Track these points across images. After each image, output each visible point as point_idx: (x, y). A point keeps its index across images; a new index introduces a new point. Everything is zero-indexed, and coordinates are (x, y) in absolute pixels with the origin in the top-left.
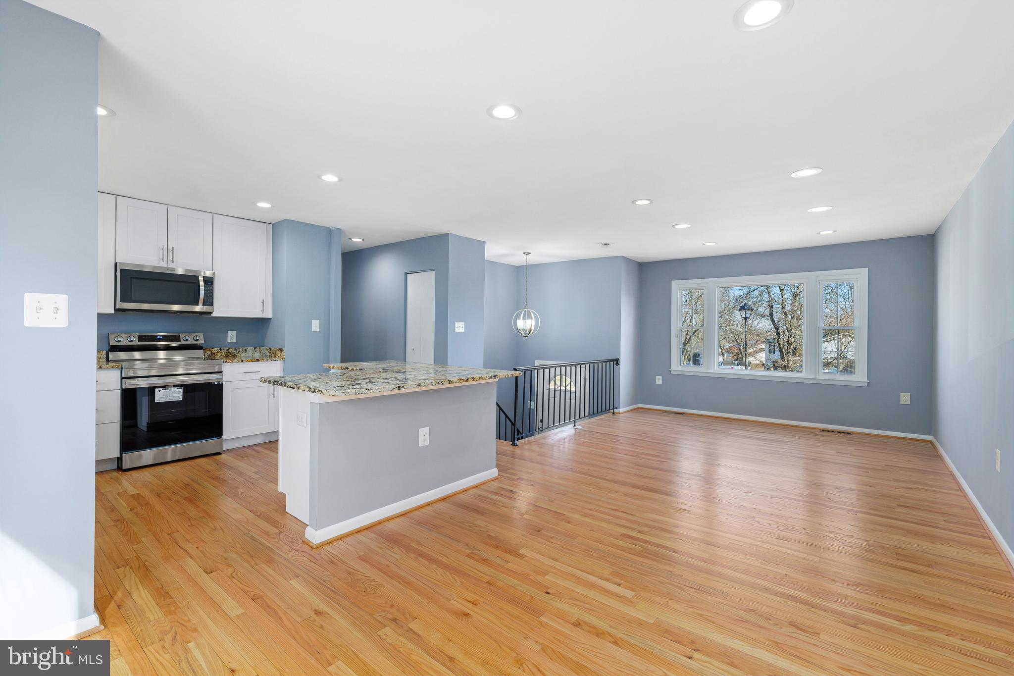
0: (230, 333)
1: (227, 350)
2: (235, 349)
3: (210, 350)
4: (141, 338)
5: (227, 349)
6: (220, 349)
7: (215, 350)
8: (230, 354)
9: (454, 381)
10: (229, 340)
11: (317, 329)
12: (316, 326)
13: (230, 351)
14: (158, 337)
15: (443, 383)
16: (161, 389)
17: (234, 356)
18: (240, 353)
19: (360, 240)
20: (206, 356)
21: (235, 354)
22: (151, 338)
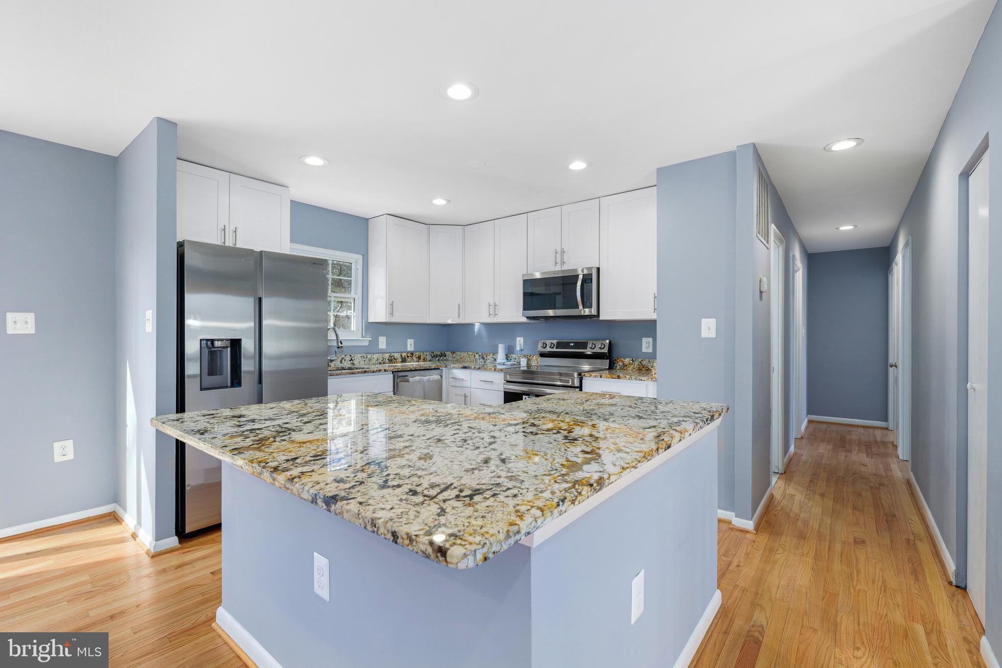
0: (643, 341)
1: (640, 362)
2: (649, 361)
3: (622, 362)
4: (559, 345)
5: (640, 360)
6: (632, 360)
7: (627, 361)
8: (643, 367)
10: (644, 350)
11: (712, 334)
12: (708, 328)
13: (644, 363)
14: (571, 344)
16: (527, 397)
17: (648, 370)
18: (653, 367)
19: (855, 143)
20: (618, 367)
21: (649, 367)
22: (566, 345)
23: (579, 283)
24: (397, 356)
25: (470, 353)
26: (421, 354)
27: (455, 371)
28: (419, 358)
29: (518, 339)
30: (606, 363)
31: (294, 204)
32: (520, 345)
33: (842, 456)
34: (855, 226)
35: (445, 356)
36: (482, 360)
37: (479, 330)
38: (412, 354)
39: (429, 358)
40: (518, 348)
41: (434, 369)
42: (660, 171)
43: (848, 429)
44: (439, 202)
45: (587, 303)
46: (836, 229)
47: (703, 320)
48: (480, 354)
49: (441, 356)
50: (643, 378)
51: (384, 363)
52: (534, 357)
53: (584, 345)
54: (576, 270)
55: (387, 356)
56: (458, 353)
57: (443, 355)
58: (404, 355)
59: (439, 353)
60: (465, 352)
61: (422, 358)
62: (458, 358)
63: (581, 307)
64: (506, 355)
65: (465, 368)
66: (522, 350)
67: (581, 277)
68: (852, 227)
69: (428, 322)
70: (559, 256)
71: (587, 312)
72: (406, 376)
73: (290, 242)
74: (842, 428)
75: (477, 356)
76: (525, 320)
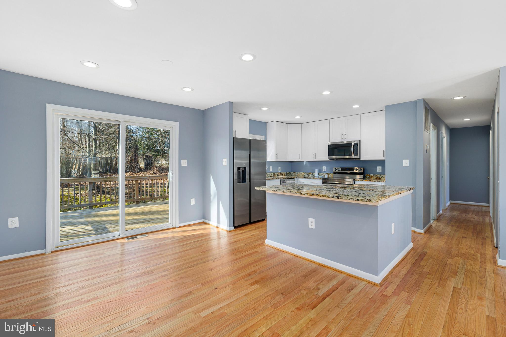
0: (378, 167)
2: (380, 175)
3: (369, 175)
4: (342, 169)
5: (376, 175)
6: (373, 175)
7: (371, 175)
8: (378, 178)
9: (304, 194)
10: (378, 171)
11: (408, 165)
12: (406, 163)
13: (378, 176)
14: (347, 169)
15: (296, 193)
17: (380, 179)
18: (383, 177)
19: (462, 97)
20: (367, 178)
21: (380, 178)
22: (345, 169)
23: (352, 146)
24: (276, 174)
25: (302, 173)
26: (283, 173)
27: (300, 179)
28: (283, 174)
29: (323, 167)
30: (362, 176)
31: (250, 121)
32: (324, 169)
33: (464, 215)
34: (471, 119)
35: (291, 174)
36: (307, 175)
37: (306, 164)
38: (280, 173)
39: (286, 174)
40: (323, 171)
41: (292, 178)
42: (386, 106)
43: (470, 206)
44: (298, 117)
45: (356, 153)
46: (462, 120)
47: (404, 160)
48: (307, 173)
49: (289, 174)
50: (380, 181)
51: (272, 176)
52: (331, 174)
53: (353, 169)
54: (351, 141)
55: (272, 174)
56: (297, 173)
57: (290, 173)
58: (278, 173)
59: (289, 173)
60: (300, 172)
61: (283, 175)
62: (297, 174)
63: (353, 155)
64: (319, 173)
65: (305, 178)
66: (325, 171)
67: (353, 144)
68: (469, 119)
69: (288, 161)
70: (343, 136)
71: (356, 157)
72: (284, 181)
73: (249, 134)
74: (466, 206)
75: (305, 174)
76: (329, 160)
